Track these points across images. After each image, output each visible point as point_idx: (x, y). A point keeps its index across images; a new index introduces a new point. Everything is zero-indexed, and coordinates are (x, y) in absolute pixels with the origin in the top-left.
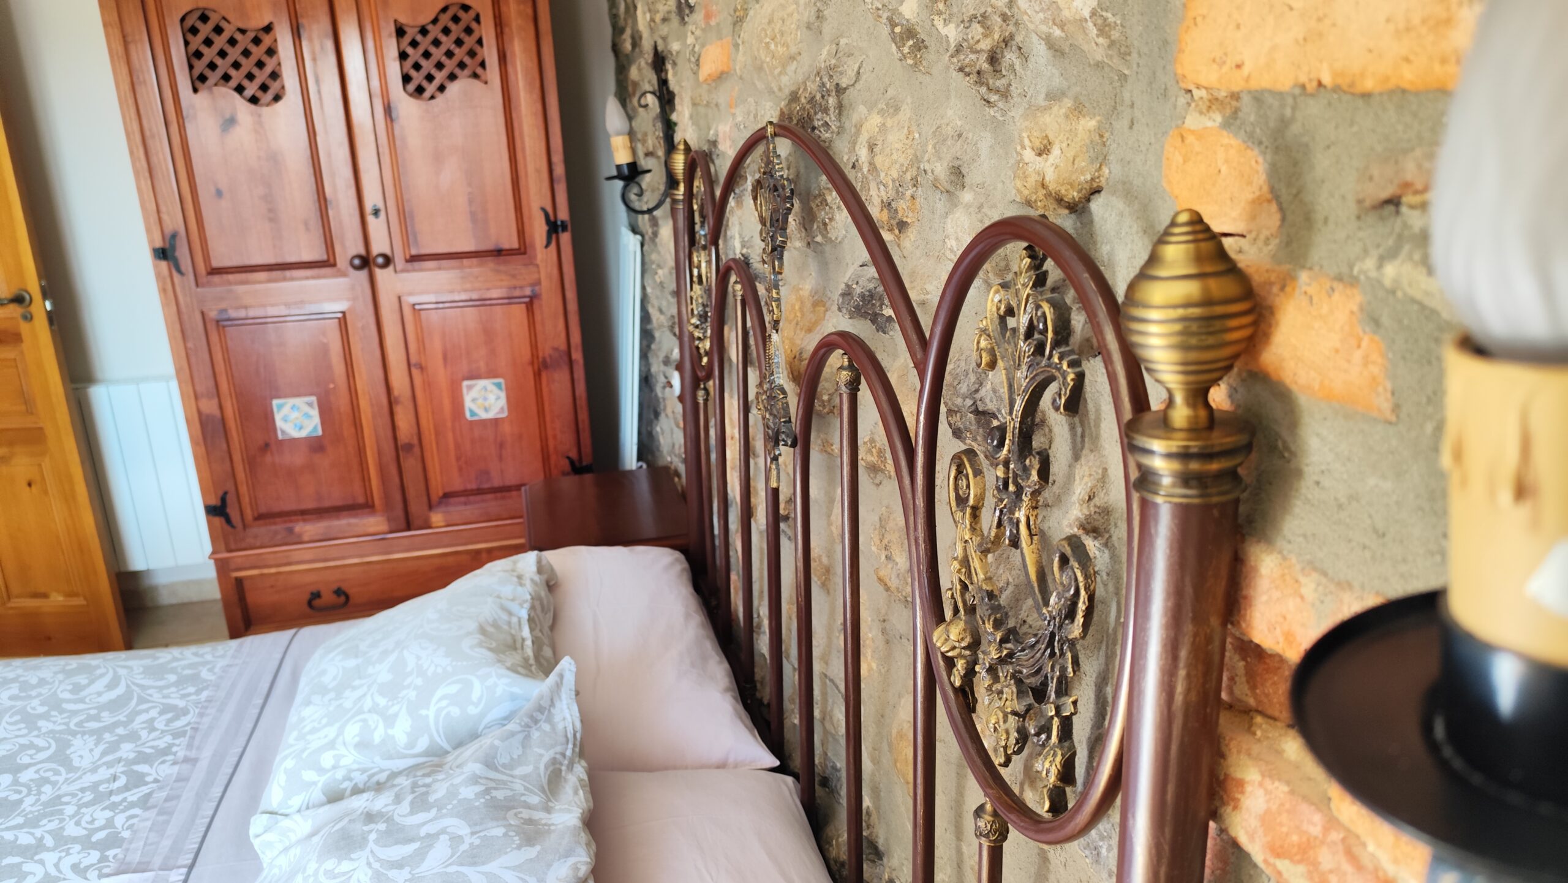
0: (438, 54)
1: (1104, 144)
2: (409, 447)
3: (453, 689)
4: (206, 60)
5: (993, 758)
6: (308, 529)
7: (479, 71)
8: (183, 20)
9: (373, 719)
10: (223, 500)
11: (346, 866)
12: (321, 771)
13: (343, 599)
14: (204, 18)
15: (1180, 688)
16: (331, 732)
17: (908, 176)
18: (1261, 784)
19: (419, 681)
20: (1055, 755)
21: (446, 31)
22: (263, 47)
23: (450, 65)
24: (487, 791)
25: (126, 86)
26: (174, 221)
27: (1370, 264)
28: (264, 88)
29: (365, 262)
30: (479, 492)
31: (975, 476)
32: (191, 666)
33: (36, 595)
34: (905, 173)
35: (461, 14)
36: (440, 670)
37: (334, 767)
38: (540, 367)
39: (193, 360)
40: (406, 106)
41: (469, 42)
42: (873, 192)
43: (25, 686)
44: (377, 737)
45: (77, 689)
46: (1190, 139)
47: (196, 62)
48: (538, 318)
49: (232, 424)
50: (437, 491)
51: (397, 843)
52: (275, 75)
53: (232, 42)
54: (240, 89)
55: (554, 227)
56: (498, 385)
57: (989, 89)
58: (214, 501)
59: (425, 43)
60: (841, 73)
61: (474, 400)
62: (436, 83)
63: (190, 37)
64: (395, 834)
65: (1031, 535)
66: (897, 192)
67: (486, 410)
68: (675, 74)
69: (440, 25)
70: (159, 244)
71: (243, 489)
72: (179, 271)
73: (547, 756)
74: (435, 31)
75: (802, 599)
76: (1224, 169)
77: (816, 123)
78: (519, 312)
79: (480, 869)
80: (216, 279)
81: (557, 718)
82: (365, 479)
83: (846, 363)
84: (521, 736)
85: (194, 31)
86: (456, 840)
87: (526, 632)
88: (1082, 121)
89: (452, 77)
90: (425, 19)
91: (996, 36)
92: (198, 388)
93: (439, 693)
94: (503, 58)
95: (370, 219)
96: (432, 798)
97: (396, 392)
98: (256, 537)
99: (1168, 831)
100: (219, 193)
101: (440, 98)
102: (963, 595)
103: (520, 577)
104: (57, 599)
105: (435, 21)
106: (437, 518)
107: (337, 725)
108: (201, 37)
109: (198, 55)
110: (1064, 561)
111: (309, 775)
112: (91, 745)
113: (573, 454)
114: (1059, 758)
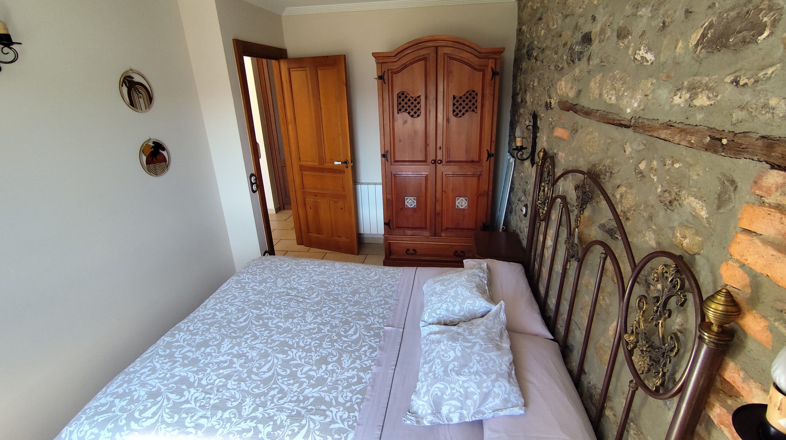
0: (464, 104)
1: (703, 246)
2: (439, 214)
3: (471, 302)
4: (402, 105)
5: (638, 371)
6: (409, 232)
7: (475, 109)
8: (398, 94)
9: (450, 304)
10: (389, 221)
11: (454, 344)
12: (437, 314)
13: (415, 252)
14: (403, 94)
15: (701, 382)
16: (439, 305)
17: (633, 208)
18: (719, 407)
19: (462, 297)
20: (660, 380)
21: (467, 98)
22: (417, 102)
23: (467, 108)
24: (487, 334)
25: (382, 112)
26: (388, 148)
27: (772, 319)
28: (415, 113)
29: (435, 162)
30: (456, 229)
31: (646, 304)
32: (393, 273)
33: (339, 237)
34: (632, 207)
35: (472, 93)
36: (467, 296)
37: (440, 314)
38: (479, 195)
39: (387, 184)
40: (453, 119)
41: (473, 101)
42: (619, 206)
43: (356, 271)
44: (451, 309)
45: (368, 274)
46: (729, 265)
47: (399, 105)
48: (481, 181)
49: (394, 202)
50: (444, 227)
51: (466, 342)
52: (419, 110)
53: (409, 100)
54: (409, 113)
55: (490, 155)
56: (466, 200)
57: (667, 208)
58: (387, 222)
59: (461, 101)
60: (613, 169)
61: (459, 203)
62: (462, 112)
63: (399, 99)
64: (466, 340)
65: (662, 327)
66: (628, 211)
67: (462, 206)
68: (540, 123)
69: (466, 96)
70: (383, 153)
71: (394, 219)
72: (387, 161)
73: (499, 328)
74: (464, 98)
75: (572, 301)
76: (737, 275)
77: (601, 177)
78: (475, 179)
79: (488, 354)
80: (396, 163)
81: (501, 317)
82: (426, 221)
83: (604, 252)
84: (493, 321)
85: (400, 97)
86: (481, 345)
87: (487, 288)
88: (697, 237)
89: (467, 111)
90: (462, 95)
91: (673, 197)
92: (388, 192)
93: (468, 302)
94: (482, 106)
95: (438, 150)
96: (474, 333)
97: (438, 198)
98: (396, 232)
99: (691, 410)
100: (400, 140)
101: (463, 117)
102: (636, 329)
103: (484, 271)
104: (343, 238)
105: (464, 95)
106: (443, 234)
107: (441, 304)
108: (401, 99)
109: (400, 104)
110: (671, 338)
111: (434, 315)
112: (374, 290)
113: (484, 222)
114: (661, 381)
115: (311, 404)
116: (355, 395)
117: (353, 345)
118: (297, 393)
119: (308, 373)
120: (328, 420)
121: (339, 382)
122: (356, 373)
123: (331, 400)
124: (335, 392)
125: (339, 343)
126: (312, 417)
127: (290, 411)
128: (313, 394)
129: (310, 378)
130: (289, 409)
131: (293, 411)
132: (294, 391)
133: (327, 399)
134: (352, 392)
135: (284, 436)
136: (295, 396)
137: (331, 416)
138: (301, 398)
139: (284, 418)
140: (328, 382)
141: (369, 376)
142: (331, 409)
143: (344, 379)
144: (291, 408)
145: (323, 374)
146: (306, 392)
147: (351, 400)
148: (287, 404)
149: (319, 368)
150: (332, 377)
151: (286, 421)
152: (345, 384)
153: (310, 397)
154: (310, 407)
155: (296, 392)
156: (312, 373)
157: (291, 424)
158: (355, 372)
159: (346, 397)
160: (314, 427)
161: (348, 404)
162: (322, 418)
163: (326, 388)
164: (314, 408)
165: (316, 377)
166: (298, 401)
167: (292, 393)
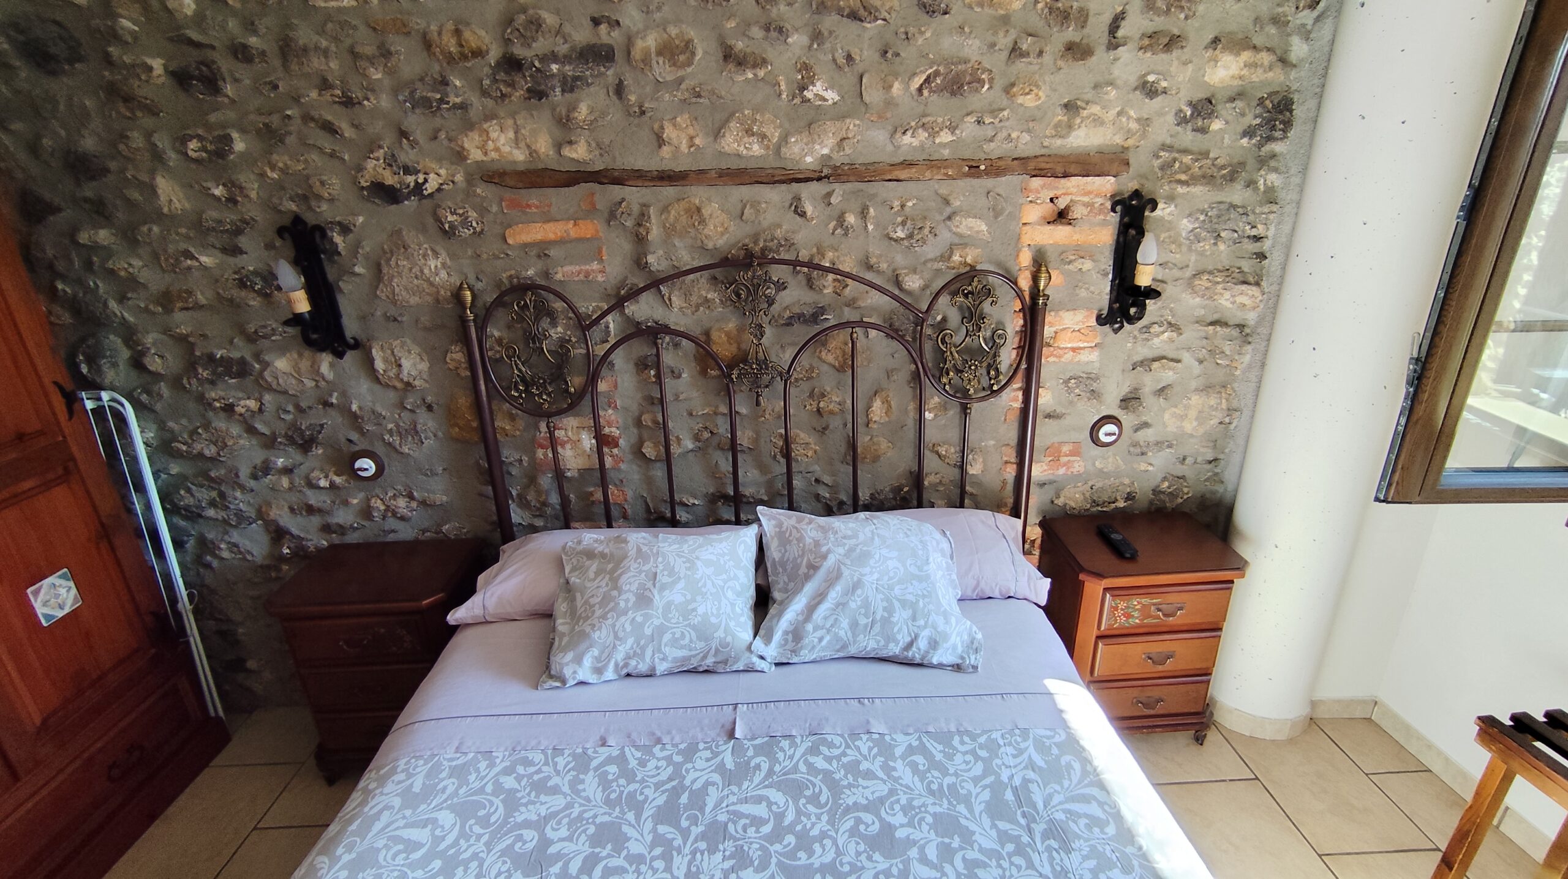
55: (69, 398)
56: (63, 577)
61: (45, 603)
67: (61, 607)
115: (1013, 821)
116: (955, 748)
117: (808, 793)
118: (1002, 862)
119: (935, 861)
120: (1031, 775)
121: (935, 787)
122: (900, 761)
123: (985, 787)
124: (962, 788)
125: (808, 826)
126: (1040, 805)
127: (1054, 853)
128: (988, 830)
129: (947, 854)
130: (1051, 859)
131: (1049, 849)
132: (1000, 871)
133: (986, 795)
134: (950, 757)
135: (1109, 839)
136: (1012, 863)
137: (1021, 774)
138: (1010, 847)
139: (1075, 857)
140: (942, 810)
141: (900, 737)
142: (1006, 781)
143: (922, 781)
144: (1045, 856)
145: (925, 827)
146: (988, 844)
147: (973, 752)
148: (1040, 869)
149: (910, 843)
150: (924, 805)
151: (1080, 850)
152: (936, 773)
153: (998, 831)
154: (1023, 821)
155: (1000, 866)
156: (932, 853)
157: (1079, 837)
158: (899, 764)
159: (967, 763)
160: (1059, 793)
161: (983, 753)
162: (1033, 787)
163: (961, 808)
164: (1019, 812)
165: (940, 840)
166: (1020, 851)
167: (1007, 874)
